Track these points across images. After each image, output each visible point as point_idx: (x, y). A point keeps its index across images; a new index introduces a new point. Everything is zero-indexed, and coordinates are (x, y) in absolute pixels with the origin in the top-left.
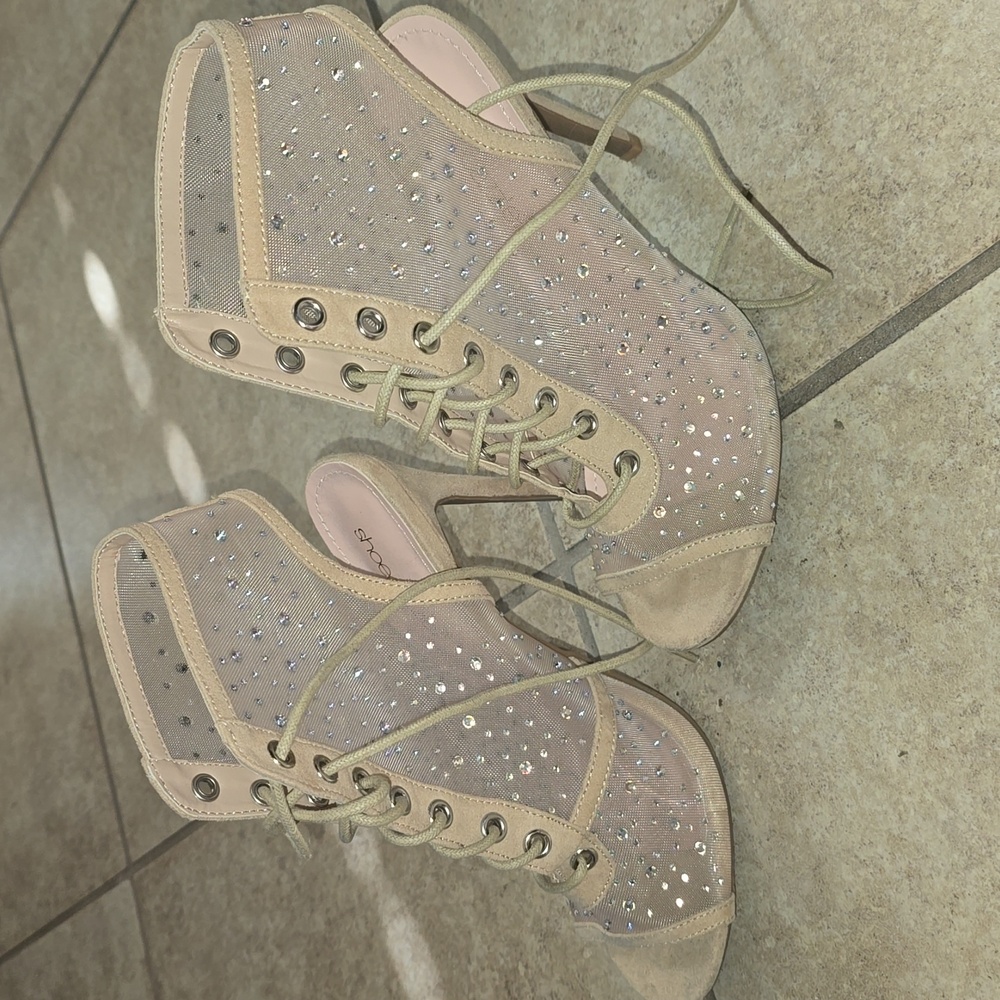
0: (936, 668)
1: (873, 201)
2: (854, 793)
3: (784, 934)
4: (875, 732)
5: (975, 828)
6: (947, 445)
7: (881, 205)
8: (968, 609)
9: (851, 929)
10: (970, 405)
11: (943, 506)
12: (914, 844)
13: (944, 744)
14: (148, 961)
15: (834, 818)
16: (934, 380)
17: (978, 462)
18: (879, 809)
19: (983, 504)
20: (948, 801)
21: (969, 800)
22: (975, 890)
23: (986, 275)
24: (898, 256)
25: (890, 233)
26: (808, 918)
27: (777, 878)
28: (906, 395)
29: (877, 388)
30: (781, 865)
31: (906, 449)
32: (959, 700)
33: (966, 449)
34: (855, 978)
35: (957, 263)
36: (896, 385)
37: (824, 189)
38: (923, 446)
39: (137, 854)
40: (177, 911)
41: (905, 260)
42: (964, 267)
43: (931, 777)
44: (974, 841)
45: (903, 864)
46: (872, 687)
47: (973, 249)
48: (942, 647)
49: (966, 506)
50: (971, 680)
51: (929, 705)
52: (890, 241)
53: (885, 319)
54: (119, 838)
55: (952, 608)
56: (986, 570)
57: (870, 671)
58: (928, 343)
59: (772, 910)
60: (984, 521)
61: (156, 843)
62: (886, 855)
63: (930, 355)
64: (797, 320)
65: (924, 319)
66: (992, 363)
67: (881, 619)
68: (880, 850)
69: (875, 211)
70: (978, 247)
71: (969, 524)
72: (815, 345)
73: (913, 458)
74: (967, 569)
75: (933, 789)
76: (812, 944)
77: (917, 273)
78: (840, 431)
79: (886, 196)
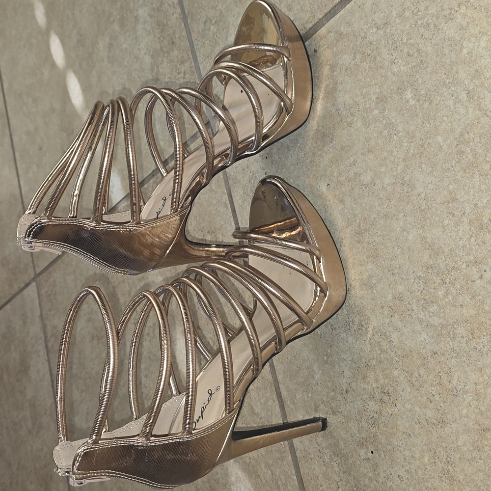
0: (342, 148)
4: (319, 178)
5: (351, 211)
6: (353, 55)
8: (355, 122)
10: (362, 38)
13: (343, 179)
14: (41, 316)
17: (363, 61)
28: (340, 36)
29: (330, 34)
31: (338, 59)
32: (349, 160)
36: (337, 32)
38: (345, 57)
39: (38, 270)
40: (54, 292)
46: (319, 159)
48: (345, 139)
53: (334, 4)
54: (32, 264)
57: (319, 153)
61: (46, 264)
64: (303, 8)
66: (370, 20)
67: (325, 131)
71: (358, 87)
72: (309, 18)
73: (340, 62)
75: (337, 198)
78: (316, 54)
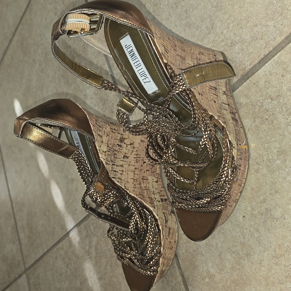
1: (229, 48)
2: (230, 230)
3: (211, 277)
7: (231, 49)
9: (231, 274)
11: (252, 138)
12: (248, 245)
15: (224, 239)
16: (248, 100)
18: (238, 235)
19: (264, 136)
20: (257, 231)
21: (264, 230)
22: (267, 258)
23: (262, 67)
24: (237, 63)
25: (234, 57)
26: (218, 271)
27: (209, 259)
30: (210, 255)
33: (258, 120)
34: (232, 289)
35: (253, 64)
37: (215, 46)
41: (239, 64)
42: (256, 65)
43: (252, 223)
44: (266, 243)
45: (245, 252)
47: (258, 59)
49: (259, 138)
50: (263, 192)
51: (251, 201)
52: (234, 59)
55: (256, 170)
56: (266, 157)
58: (246, 89)
59: (208, 270)
60: (265, 142)
62: (240, 249)
63: (247, 92)
65: (245, 82)
68: (238, 248)
69: (230, 50)
70: (259, 58)
74: (260, 157)
76: (219, 279)
77: (242, 68)
79: (232, 46)
